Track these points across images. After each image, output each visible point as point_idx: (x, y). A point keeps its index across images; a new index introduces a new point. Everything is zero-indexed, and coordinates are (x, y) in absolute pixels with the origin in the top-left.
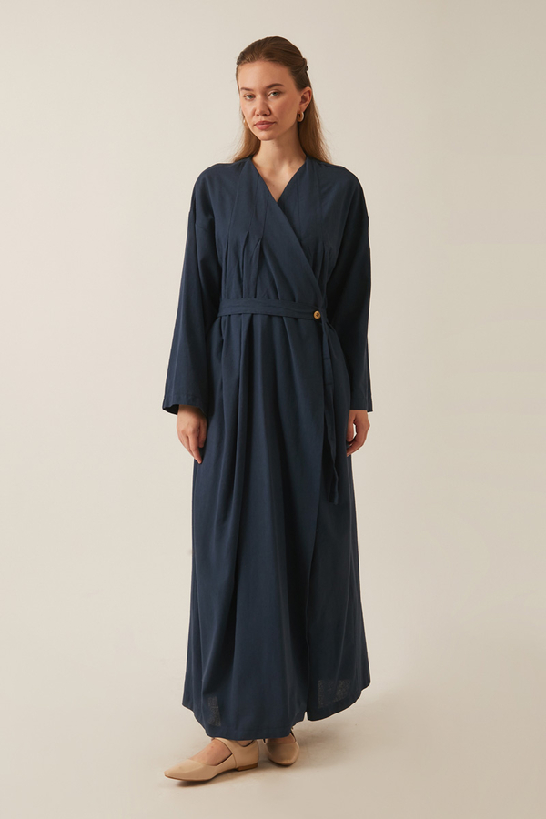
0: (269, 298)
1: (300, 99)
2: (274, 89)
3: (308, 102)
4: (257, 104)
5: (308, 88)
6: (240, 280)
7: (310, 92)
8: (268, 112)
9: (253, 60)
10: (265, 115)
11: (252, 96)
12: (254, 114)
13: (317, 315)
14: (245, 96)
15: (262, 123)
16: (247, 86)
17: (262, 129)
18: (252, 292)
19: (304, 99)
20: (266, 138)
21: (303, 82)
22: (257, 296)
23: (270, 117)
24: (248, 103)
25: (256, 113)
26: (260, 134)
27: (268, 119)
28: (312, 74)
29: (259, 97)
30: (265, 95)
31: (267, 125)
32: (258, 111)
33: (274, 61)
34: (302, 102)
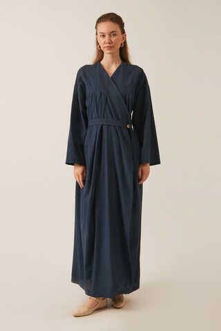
3: (125, 39)
4: (106, 39)
7: (125, 36)
9: (105, 21)
10: (110, 43)
11: (104, 36)
13: (128, 126)
14: (101, 36)
15: (108, 47)
16: (102, 32)
17: (107, 49)
18: (102, 116)
19: (123, 38)
20: (109, 53)
21: (123, 31)
24: (102, 39)
25: (105, 43)
30: (110, 36)
33: (113, 22)
34: (122, 40)
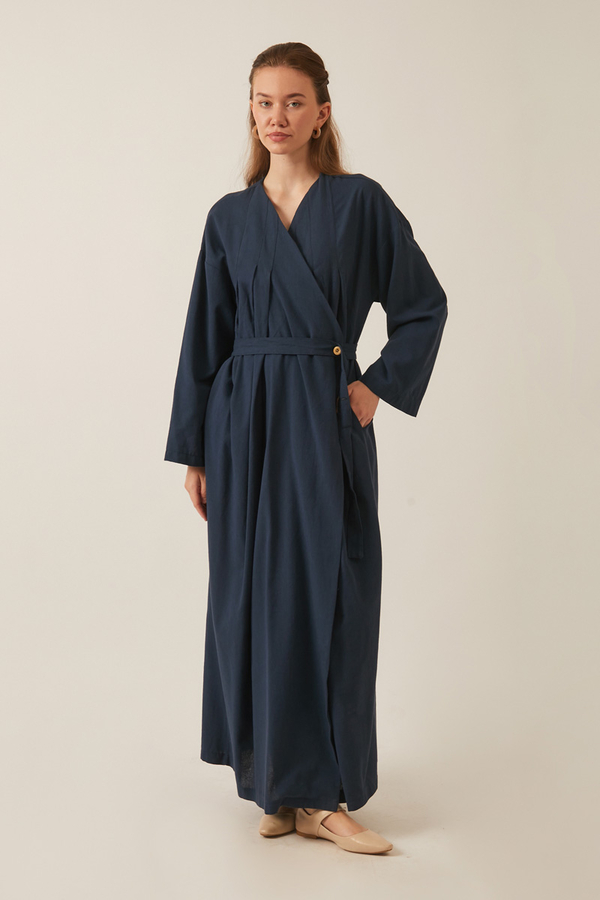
0: (282, 336)
1: (318, 115)
2: (294, 99)
3: (325, 119)
4: (274, 112)
5: (327, 104)
6: (251, 318)
7: (329, 108)
8: (285, 123)
9: (275, 64)
10: (282, 126)
11: (269, 104)
12: (269, 123)
14: (260, 103)
15: (277, 134)
16: (265, 92)
17: (276, 141)
18: (264, 331)
20: (279, 151)
21: (323, 98)
22: (270, 334)
23: (286, 129)
24: (263, 110)
25: (271, 123)
26: (271, 146)
27: (284, 131)
28: (332, 88)
29: (276, 105)
30: (284, 105)
31: (282, 137)
32: (274, 121)
33: (297, 68)
34: (319, 118)
